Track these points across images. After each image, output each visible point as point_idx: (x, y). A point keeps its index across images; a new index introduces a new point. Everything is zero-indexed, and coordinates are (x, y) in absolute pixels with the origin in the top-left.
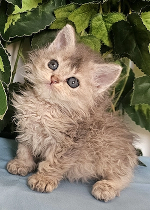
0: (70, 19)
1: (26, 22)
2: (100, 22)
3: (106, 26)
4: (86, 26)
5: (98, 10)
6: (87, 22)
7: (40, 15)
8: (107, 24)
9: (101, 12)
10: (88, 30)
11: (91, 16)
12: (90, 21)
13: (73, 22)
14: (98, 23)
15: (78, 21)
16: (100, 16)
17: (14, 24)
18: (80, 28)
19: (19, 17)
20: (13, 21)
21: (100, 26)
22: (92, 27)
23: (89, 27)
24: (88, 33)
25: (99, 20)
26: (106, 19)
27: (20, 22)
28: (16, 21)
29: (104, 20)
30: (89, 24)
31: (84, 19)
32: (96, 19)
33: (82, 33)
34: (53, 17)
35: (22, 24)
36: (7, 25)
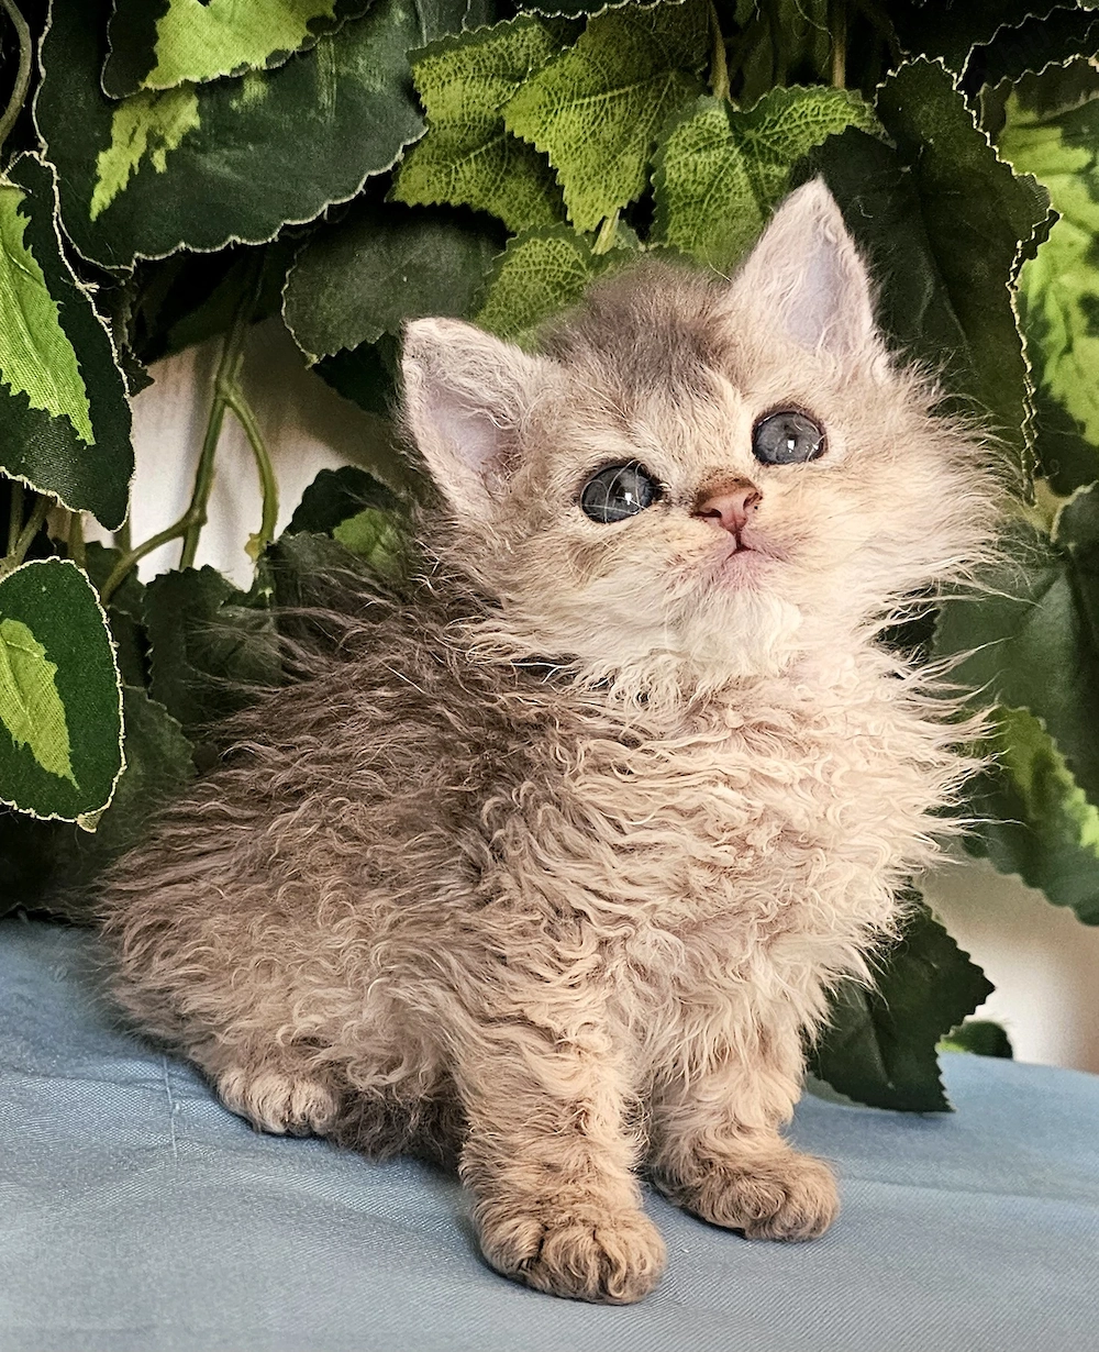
1: (239, 154)
2: (717, 155)
3: (754, 181)
4: (628, 185)
5: (706, 74)
6: (632, 161)
7: (325, 99)
8: (761, 169)
9: (722, 85)
10: (642, 215)
11: (661, 115)
12: (653, 147)
13: (540, 148)
14: (707, 161)
15: (574, 149)
16: (715, 115)
17: (159, 161)
18: (589, 196)
19: (189, 116)
21: (717, 181)
22: (664, 194)
23: (649, 189)
24: (644, 236)
25: (709, 143)
26: (750, 134)
27: (203, 150)
28: (173, 144)
29: (738, 139)
30: (649, 170)
31: (609, 131)
32: (688, 132)
33: (604, 234)
34: (411, 113)
35: (214, 164)
36: (113, 169)
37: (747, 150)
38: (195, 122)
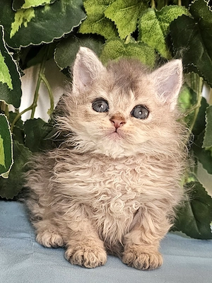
0: (108, 16)
1: (44, 23)
2: (153, 21)
3: (161, 27)
4: (132, 28)
5: (150, 3)
6: (133, 23)
7: (63, 10)
8: (163, 24)
9: (153, 5)
10: (136, 35)
11: (140, 13)
12: (138, 20)
13: (112, 20)
14: (150, 22)
15: (120, 20)
16: (152, 12)
17: (26, 25)
18: (124, 31)
19: (32, 14)
20: (25, 20)
21: (153, 27)
22: (141, 30)
23: (137, 29)
24: (136, 40)
25: (151, 19)
26: (160, 16)
27: (36, 22)
28: (29, 21)
29: (157, 17)
30: (137, 25)
31: (128, 16)
32: (146, 16)
33: (127, 39)
34: (83, 13)
35: (38, 25)
36: (15, 27)
37: (160, 20)
38: (34, 16)
